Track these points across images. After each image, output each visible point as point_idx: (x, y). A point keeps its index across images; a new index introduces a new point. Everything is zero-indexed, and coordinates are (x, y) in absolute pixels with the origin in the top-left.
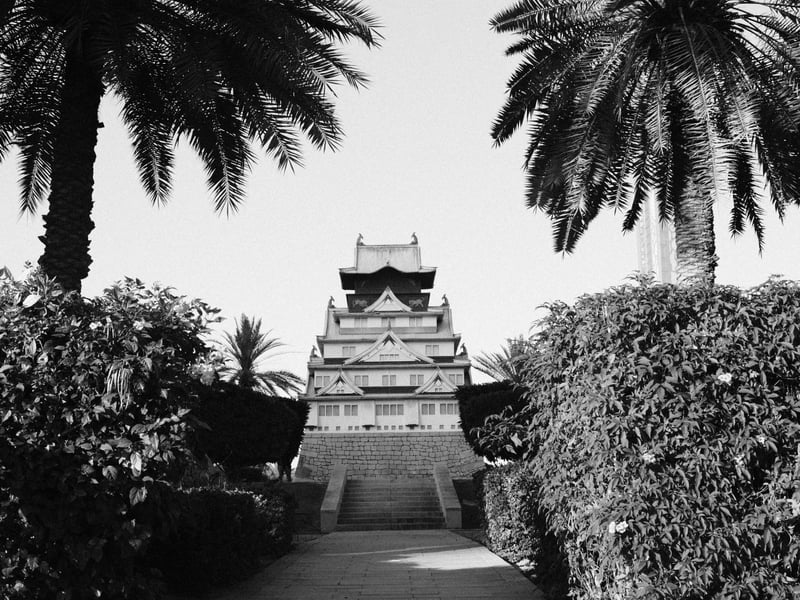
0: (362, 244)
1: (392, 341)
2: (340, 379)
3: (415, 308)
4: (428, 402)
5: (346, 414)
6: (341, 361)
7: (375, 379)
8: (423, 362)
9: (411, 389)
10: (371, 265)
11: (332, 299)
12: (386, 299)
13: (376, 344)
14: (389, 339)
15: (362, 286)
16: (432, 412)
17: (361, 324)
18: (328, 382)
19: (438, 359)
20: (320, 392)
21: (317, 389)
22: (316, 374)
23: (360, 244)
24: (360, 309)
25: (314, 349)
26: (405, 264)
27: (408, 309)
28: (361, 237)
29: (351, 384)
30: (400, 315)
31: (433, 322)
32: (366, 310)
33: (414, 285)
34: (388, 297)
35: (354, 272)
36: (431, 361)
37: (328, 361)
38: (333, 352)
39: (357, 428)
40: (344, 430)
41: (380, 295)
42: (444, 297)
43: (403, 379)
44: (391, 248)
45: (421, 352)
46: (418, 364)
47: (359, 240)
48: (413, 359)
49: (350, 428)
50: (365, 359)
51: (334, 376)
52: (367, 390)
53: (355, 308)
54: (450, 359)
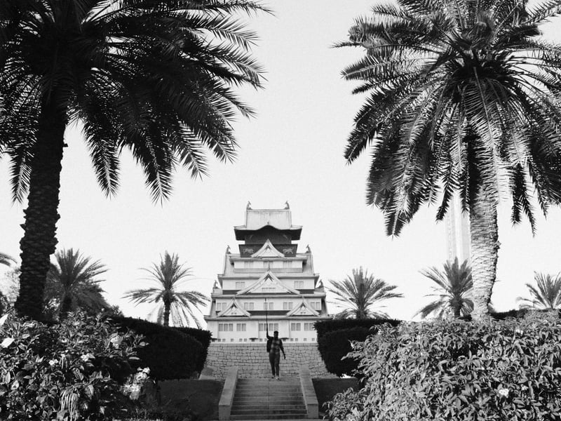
0: (250, 209)
1: (271, 278)
2: (234, 305)
3: (287, 255)
4: (296, 322)
5: (238, 330)
6: (234, 292)
7: (259, 305)
8: (292, 293)
9: (284, 312)
10: (256, 224)
11: (229, 248)
12: (267, 248)
13: (260, 280)
14: (268, 277)
15: (251, 239)
16: (298, 329)
17: (249, 266)
18: (225, 307)
19: (303, 291)
20: (219, 314)
21: (217, 312)
22: (217, 301)
23: (249, 209)
24: (248, 255)
26: (280, 224)
27: (282, 255)
28: (249, 203)
29: (242, 308)
30: (277, 259)
31: (300, 265)
32: (253, 256)
33: (285, 238)
34: (268, 247)
35: (244, 229)
36: (298, 292)
37: (225, 292)
38: (229, 286)
39: (245, 340)
40: (236, 342)
41: (262, 245)
42: (308, 247)
43: (278, 305)
44: (271, 212)
45: (291, 286)
46: (289, 295)
47: (248, 206)
48: (286, 291)
50: (252, 291)
51: (230, 302)
52: (253, 313)
53: (245, 254)
54: (311, 291)
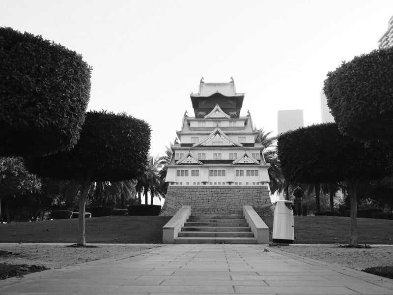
25: (176, 139)
49: (194, 183)
